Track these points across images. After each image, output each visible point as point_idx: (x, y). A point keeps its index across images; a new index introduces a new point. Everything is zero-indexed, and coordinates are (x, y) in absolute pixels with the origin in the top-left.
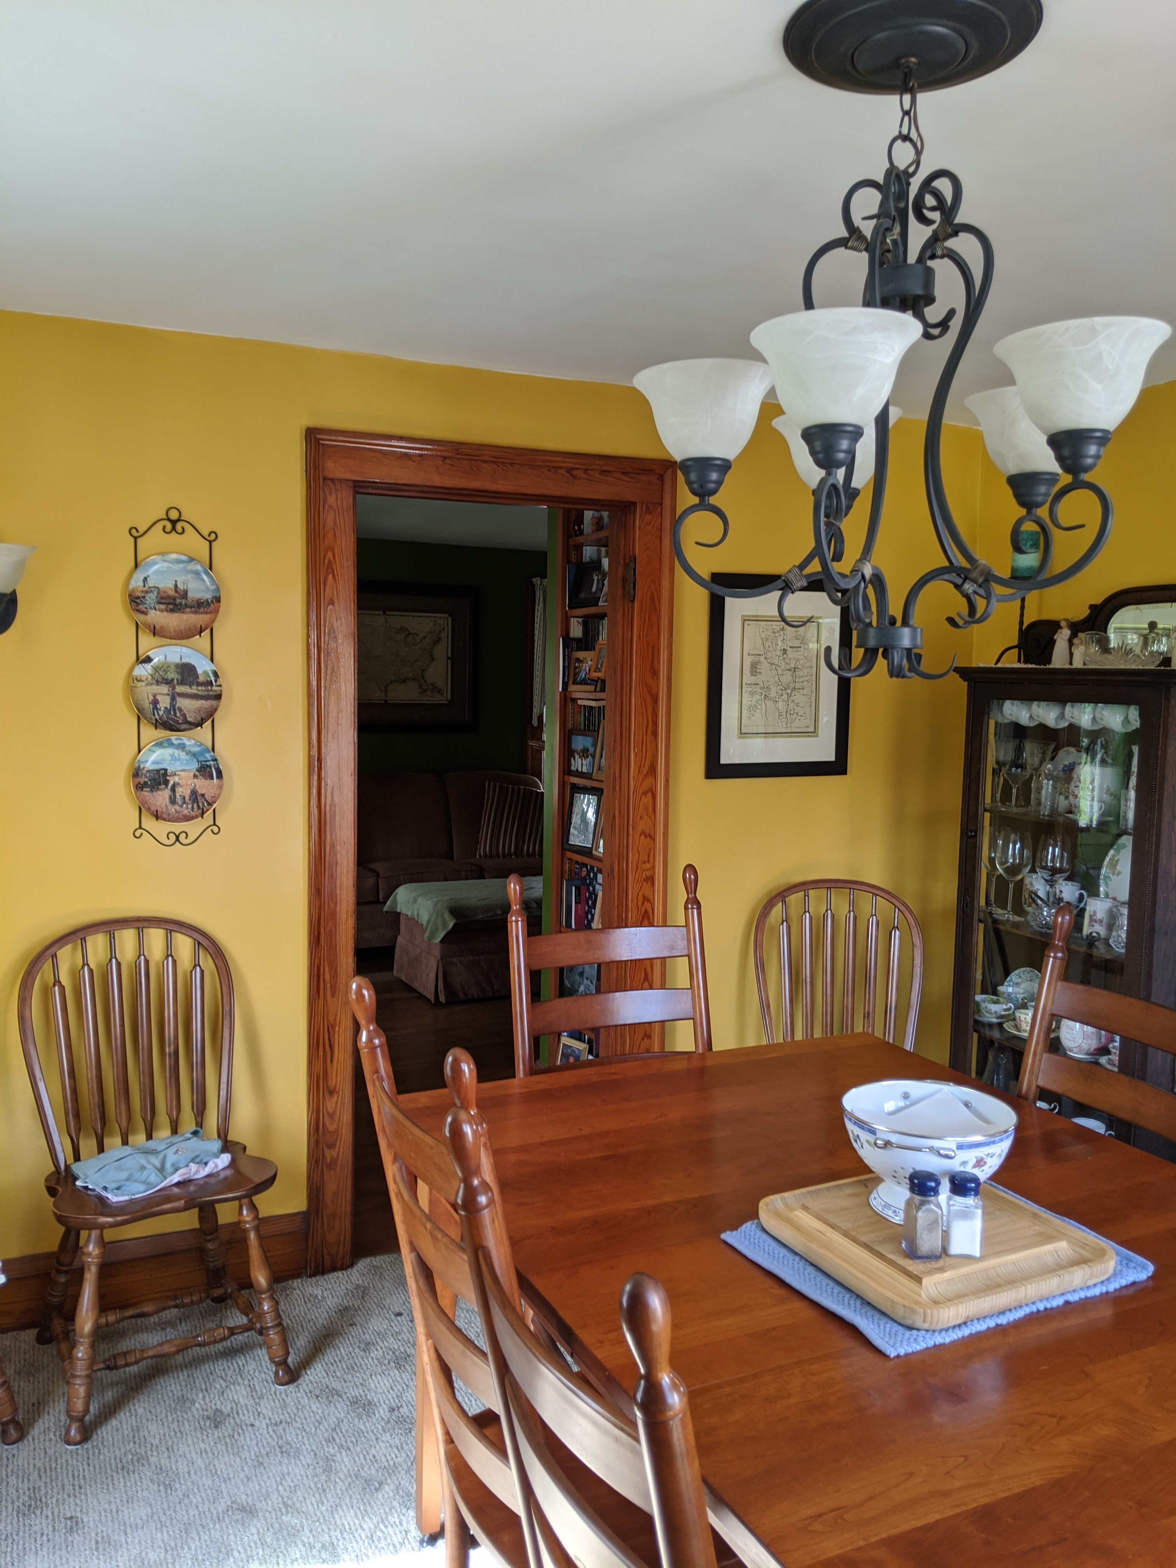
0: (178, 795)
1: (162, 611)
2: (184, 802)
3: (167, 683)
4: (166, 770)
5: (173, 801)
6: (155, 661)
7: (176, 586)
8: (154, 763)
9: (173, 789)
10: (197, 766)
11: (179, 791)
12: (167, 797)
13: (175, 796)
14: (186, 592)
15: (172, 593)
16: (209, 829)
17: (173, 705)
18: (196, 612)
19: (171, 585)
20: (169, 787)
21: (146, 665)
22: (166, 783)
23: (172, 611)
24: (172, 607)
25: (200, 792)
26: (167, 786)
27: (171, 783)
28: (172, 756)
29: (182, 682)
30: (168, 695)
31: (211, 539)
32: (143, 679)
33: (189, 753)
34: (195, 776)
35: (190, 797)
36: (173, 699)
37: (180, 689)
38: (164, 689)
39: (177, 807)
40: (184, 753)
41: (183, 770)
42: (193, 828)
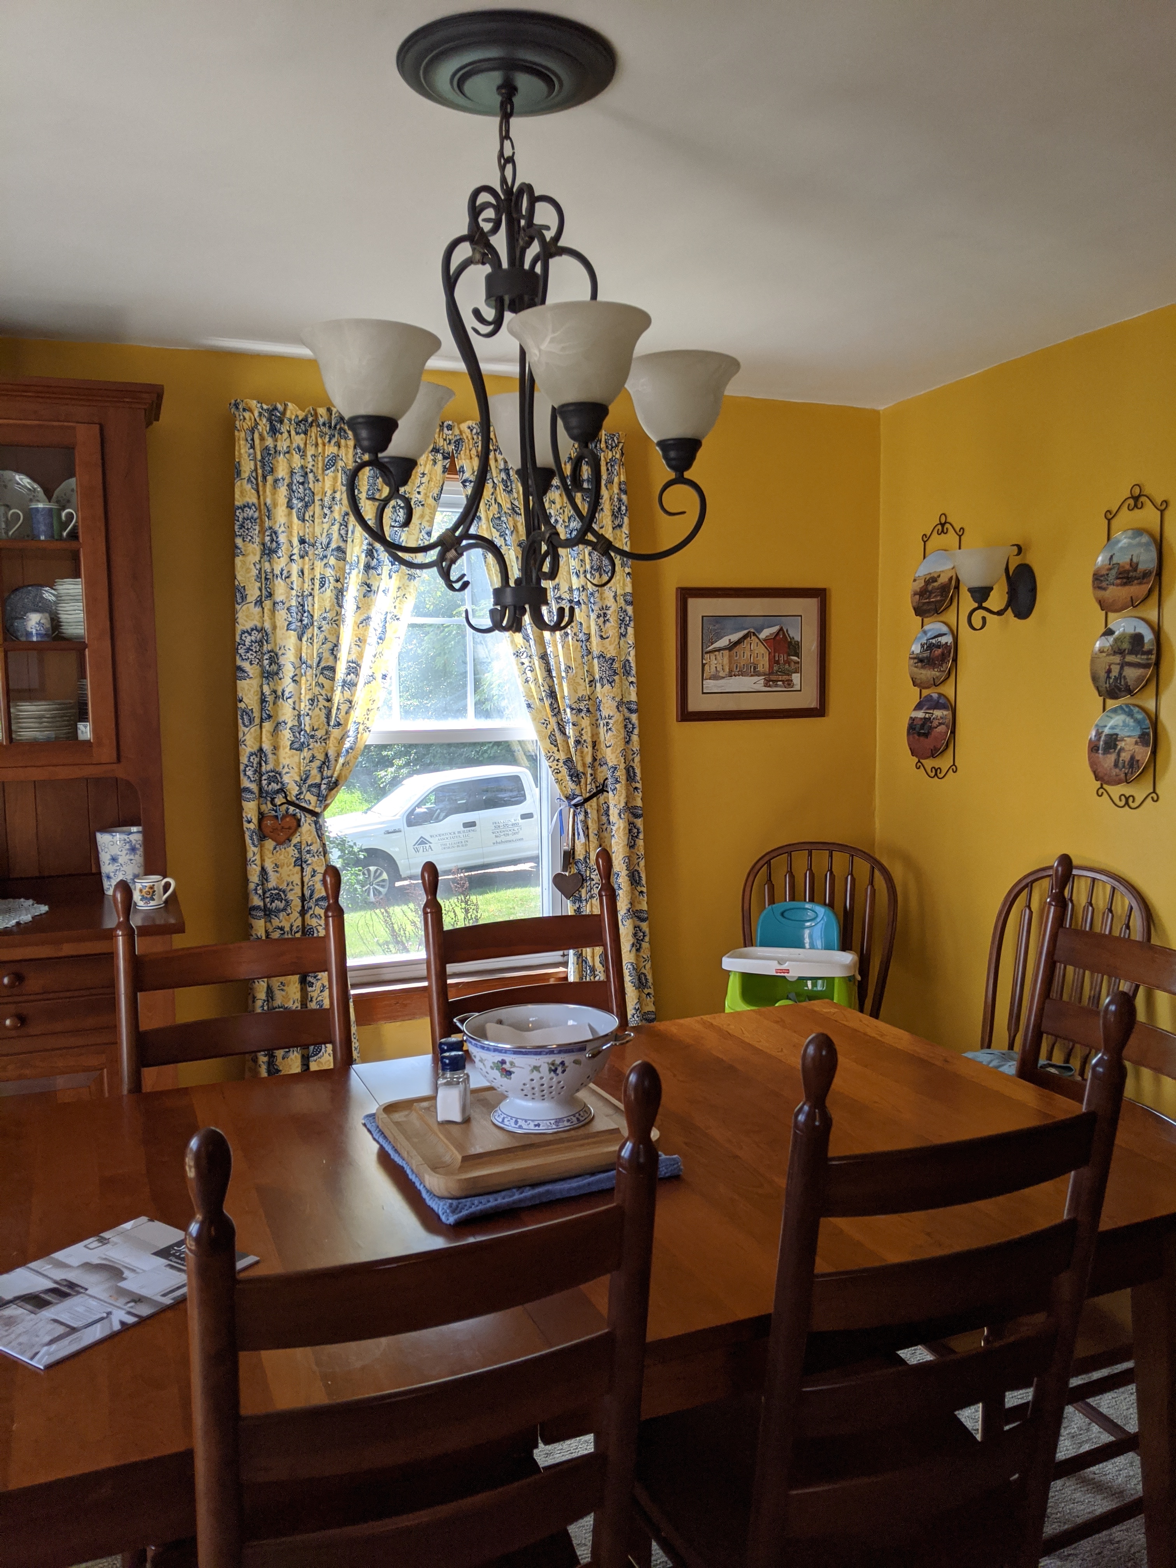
0: (1121, 759)
1: (1117, 585)
2: (1124, 767)
3: (1120, 653)
4: (1117, 735)
5: (1116, 765)
6: (1117, 633)
7: (1131, 560)
8: (1112, 728)
9: (1119, 755)
10: (1139, 733)
11: (1123, 755)
12: (1113, 760)
13: (1119, 760)
14: (1137, 564)
15: (1128, 567)
16: (1150, 798)
17: (1120, 674)
18: (1140, 584)
19: (1127, 560)
20: (1117, 751)
21: (1109, 637)
22: (1115, 746)
23: (1125, 584)
24: (1125, 580)
25: (1137, 758)
26: (1115, 749)
27: (1119, 747)
28: (1124, 722)
29: (1131, 652)
30: (1119, 664)
31: (1163, 508)
32: (1105, 650)
33: (1136, 720)
34: (1136, 743)
35: (1129, 762)
36: (1122, 668)
37: (1130, 658)
38: (1117, 659)
39: (1117, 770)
40: (1132, 720)
41: (1129, 736)
42: (1139, 791)
